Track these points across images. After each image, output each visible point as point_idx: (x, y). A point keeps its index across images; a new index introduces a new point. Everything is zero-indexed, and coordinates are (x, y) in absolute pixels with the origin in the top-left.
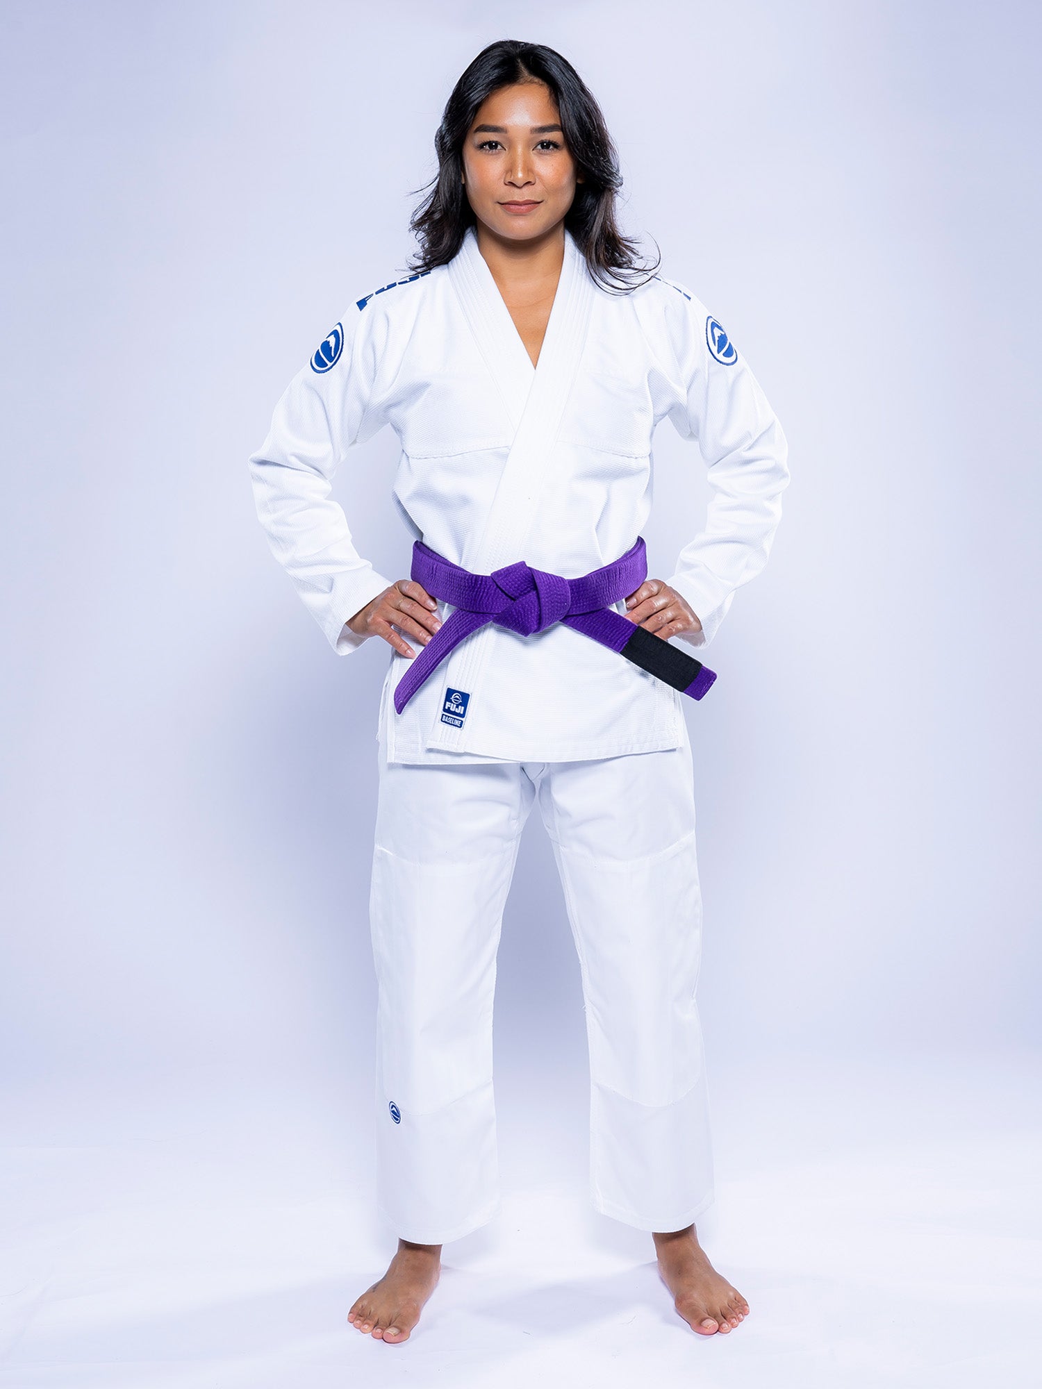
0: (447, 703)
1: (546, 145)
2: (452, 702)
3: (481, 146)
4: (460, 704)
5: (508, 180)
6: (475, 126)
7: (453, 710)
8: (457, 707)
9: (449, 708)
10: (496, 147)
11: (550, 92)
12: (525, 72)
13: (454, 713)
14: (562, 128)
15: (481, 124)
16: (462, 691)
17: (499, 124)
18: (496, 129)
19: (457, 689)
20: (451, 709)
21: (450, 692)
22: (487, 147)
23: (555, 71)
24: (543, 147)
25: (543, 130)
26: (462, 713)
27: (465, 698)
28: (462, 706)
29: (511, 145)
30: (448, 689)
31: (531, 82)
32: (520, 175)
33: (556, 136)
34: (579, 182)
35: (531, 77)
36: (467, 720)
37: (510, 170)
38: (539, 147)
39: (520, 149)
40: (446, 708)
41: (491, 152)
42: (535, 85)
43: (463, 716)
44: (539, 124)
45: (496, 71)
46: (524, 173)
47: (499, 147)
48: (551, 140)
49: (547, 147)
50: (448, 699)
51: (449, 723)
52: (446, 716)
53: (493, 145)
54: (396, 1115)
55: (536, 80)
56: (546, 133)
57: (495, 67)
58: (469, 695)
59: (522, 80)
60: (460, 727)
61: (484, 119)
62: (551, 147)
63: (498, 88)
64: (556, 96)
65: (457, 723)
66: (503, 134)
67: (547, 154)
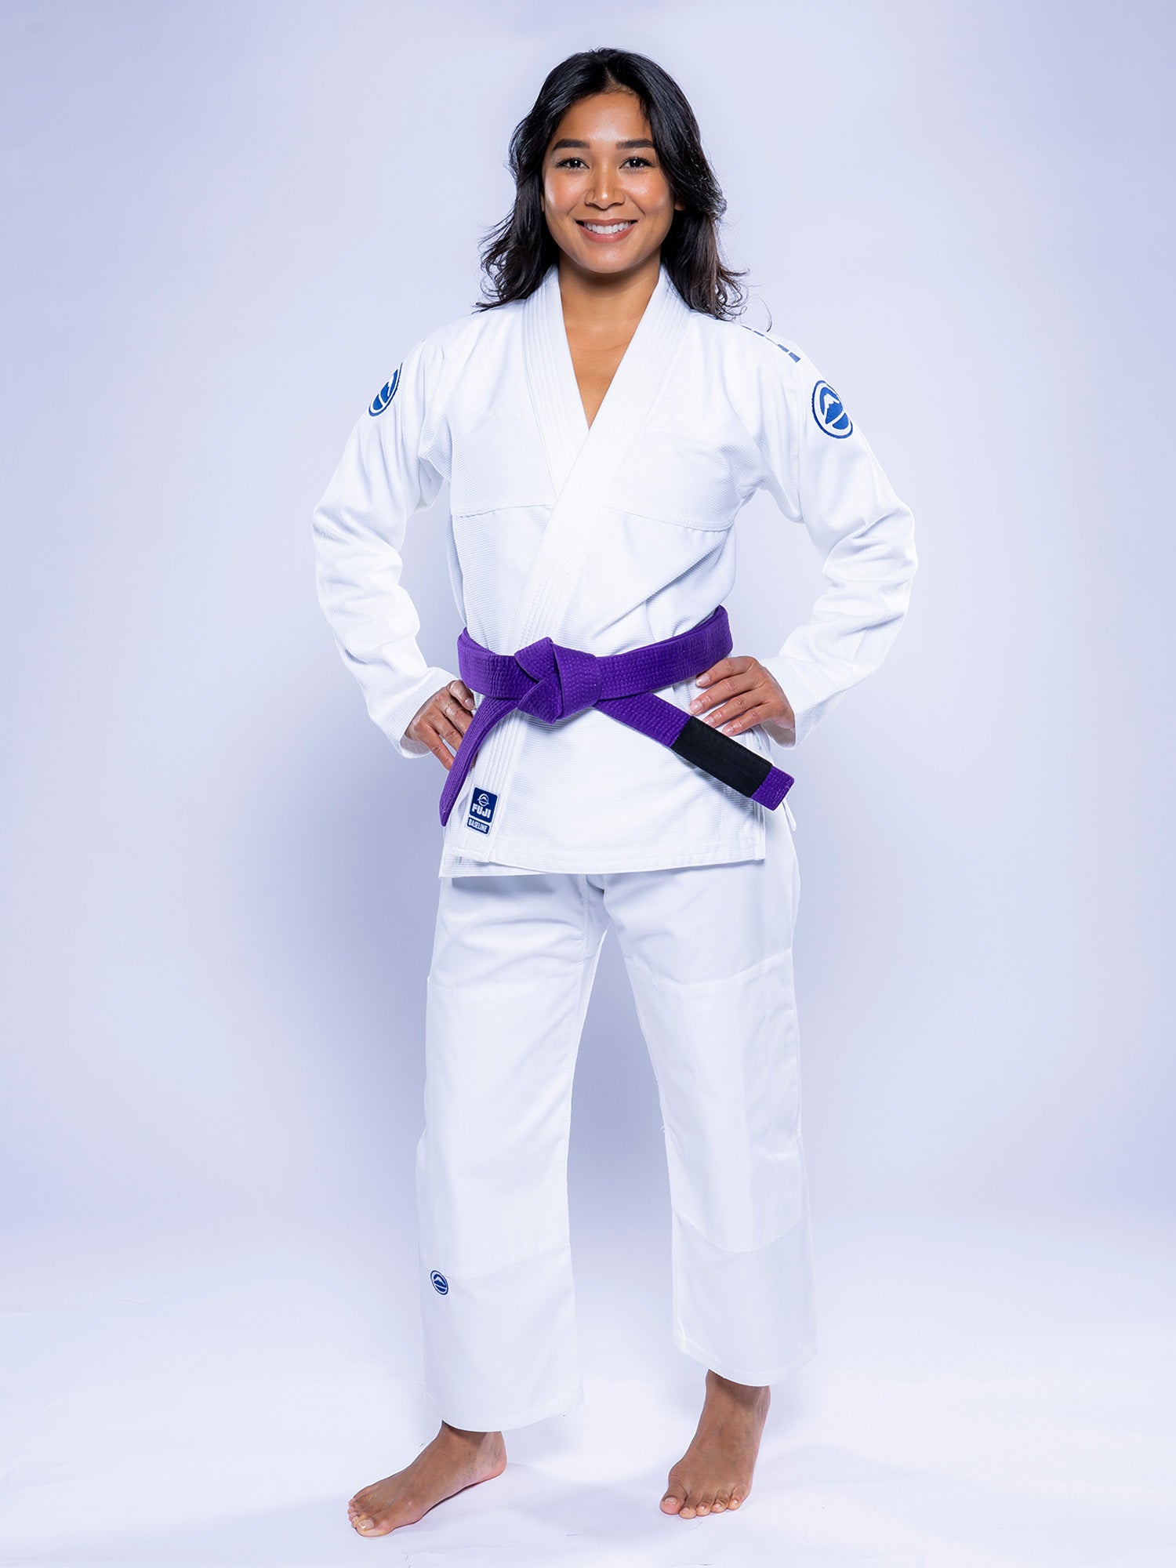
0: (474, 804)
1: (637, 163)
2: (479, 804)
3: (562, 164)
4: (487, 807)
5: (590, 200)
6: (554, 142)
7: (480, 813)
8: (484, 810)
9: (476, 810)
10: (578, 165)
11: (641, 103)
12: (612, 80)
13: (481, 817)
14: (656, 145)
15: (561, 138)
16: (490, 792)
17: (581, 138)
18: (577, 144)
19: (484, 789)
20: (478, 812)
21: (478, 792)
22: (568, 165)
23: (649, 79)
24: (632, 165)
25: (630, 144)
26: (488, 817)
27: (493, 799)
28: (489, 809)
29: (592, 164)
30: (476, 788)
31: (619, 91)
32: (605, 196)
33: (649, 153)
34: (678, 208)
35: (620, 85)
36: (495, 825)
37: (594, 190)
38: (628, 165)
39: (605, 166)
40: (473, 810)
41: (571, 170)
42: (624, 95)
43: (489, 820)
44: (626, 138)
45: (581, 76)
46: (608, 193)
47: (582, 165)
48: (640, 157)
49: (637, 165)
50: (475, 801)
51: (475, 828)
52: (473, 819)
53: (574, 163)
54: (442, 1285)
55: (624, 88)
56: (634, 149)
57: (581, 72)
58: (496, 797)
59: (608, 89)
60: (486, 833)
61: (563, 133)
62: (641, 165)
63: (582, 97)
64: (648, 107)
65: (484, 828)
66: (585, 150)
67: (636, 173)
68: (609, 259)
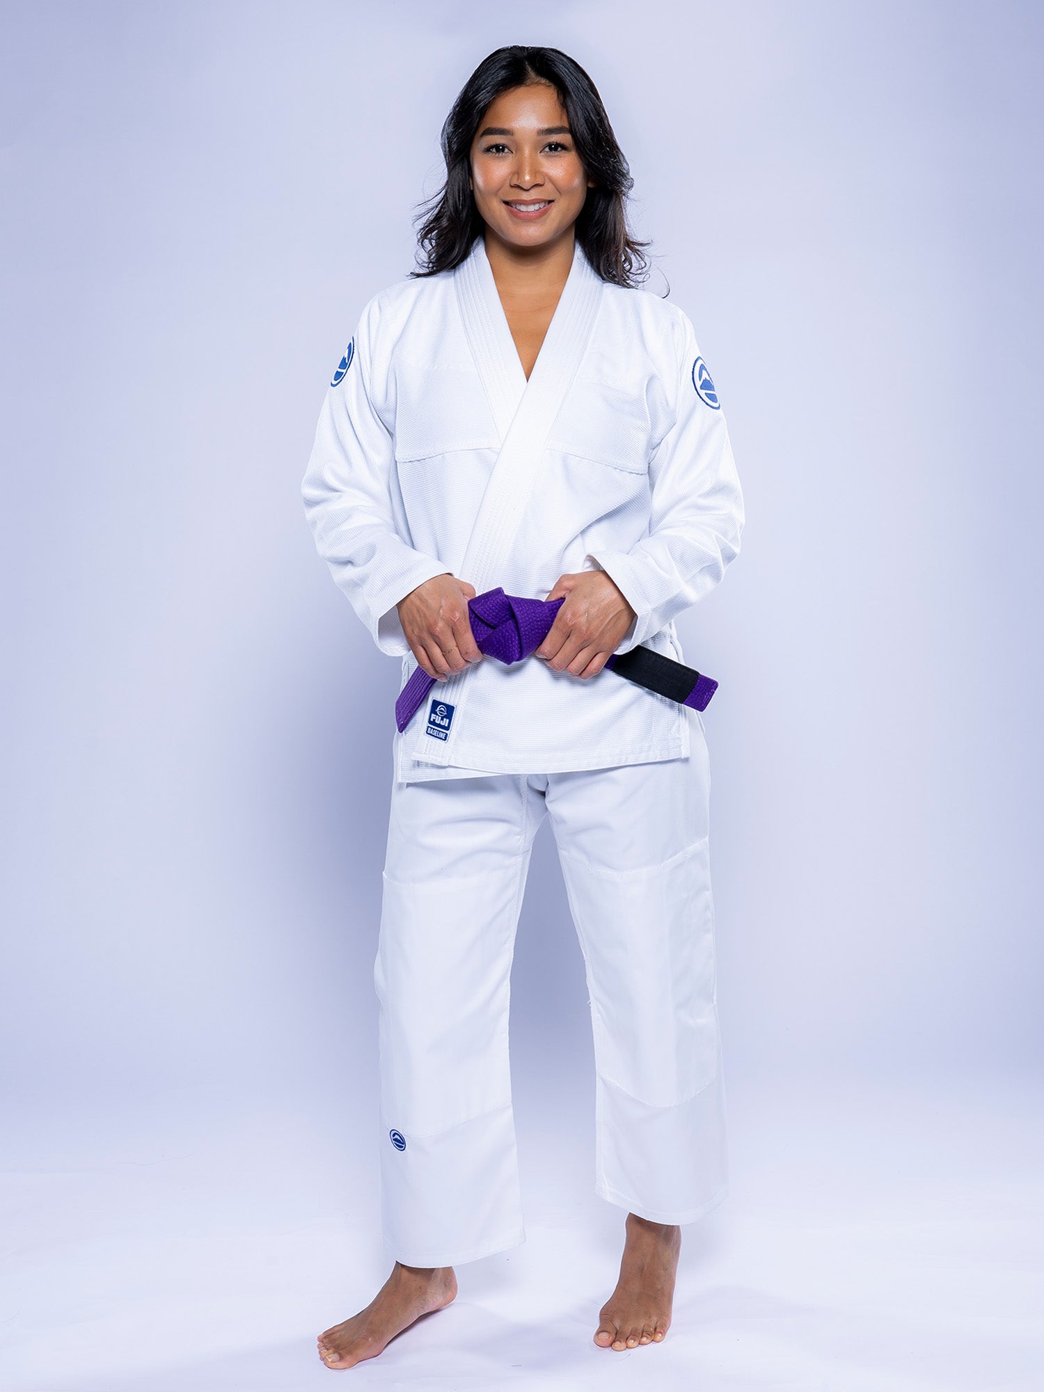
0: (433, 715)
1: (554, 147)
2: (437, 715)
3: (488, 150)
4: (445, 717)
5: (515, 182)
6: (481, 130)
7: (438, 722)
8: (442, 719)
9: (434, 720)
10: (503, 150)
11: (558, 93)
12: (532, 74)
13: (439, 726)
14: (572, 131)
15: (488, 126)
16: (447, 703)
17: (506, 126)
18: (502, 132)
20: (436, 721)
21: (436, 704)
22: (494, 150)
23: (563, 71)
24: (551, 149)
25: (550, 131)
26: (446, 725)
28: (447, 718)
29: (516, 149)
30: (435, 701)
31: (538, 83)
32: (527, 178)
33: (565, 138)
34: (590, 185)
35: (538, 79)
37: (518, 172)
38: (547, 149)
39: (527, 151)
40: (432, 720)
41: (497, 155)
42: (543, 87)
43: (447, 728)
44: (546, 126)
45: (504, 72)
46: (531, 175)
47: (506, 150)
48: (558, 142)
49: (556, 149)
50: (433, 711)
51: (434, 736)
52: (431, 728)
53: (499, 148)
54: (400, 1143)
55: (543, 81)
56: (553, 135)
57: (503, 67)
58: (453, 707)
59: (528, 82)
60: (445, 740)
61: (489, 122)
62: (559, 149)
63: (505, 90)
64: (565, 98)
65: (442, 736)
66: (509, 137)
67: (554, 156)
68: (531, 234)
